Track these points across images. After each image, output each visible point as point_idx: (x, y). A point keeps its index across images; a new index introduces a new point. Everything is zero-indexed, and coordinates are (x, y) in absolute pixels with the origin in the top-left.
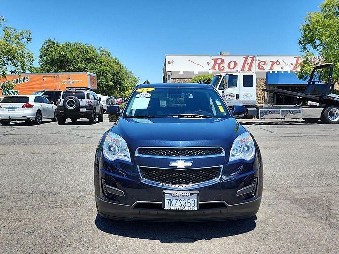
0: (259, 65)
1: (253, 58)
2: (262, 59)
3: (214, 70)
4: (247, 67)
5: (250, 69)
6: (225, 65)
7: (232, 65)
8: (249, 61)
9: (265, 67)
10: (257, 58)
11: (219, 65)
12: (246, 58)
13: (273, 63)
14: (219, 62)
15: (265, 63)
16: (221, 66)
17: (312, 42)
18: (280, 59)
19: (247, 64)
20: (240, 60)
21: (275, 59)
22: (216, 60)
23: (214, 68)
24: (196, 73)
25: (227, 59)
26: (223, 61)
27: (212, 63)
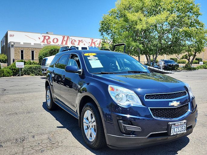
0: (72, 42)
1: (68, 37)
2: (73, 38)
3: (44, 43)
4: (64, 43)
5: (66, 43)
6: (51, 40)
7: (55, 41)
8: (66, 39)
9: (75, 43)
10: (70, 37)
11: (47, 40)
12: (64, 37)
13: (79, 41)
14: (47, 38)
15: (75, 41)
16: (49, 40)
17: (106, 31)
18: (83, 39)
19: (65, 41)
20: (60, 38)
21: (80, 39)
22: (45, 37)
23: (43, 41)
24: (32, 44)
25: (52, 37)
26: (49, 38)
27: (42, 38)
